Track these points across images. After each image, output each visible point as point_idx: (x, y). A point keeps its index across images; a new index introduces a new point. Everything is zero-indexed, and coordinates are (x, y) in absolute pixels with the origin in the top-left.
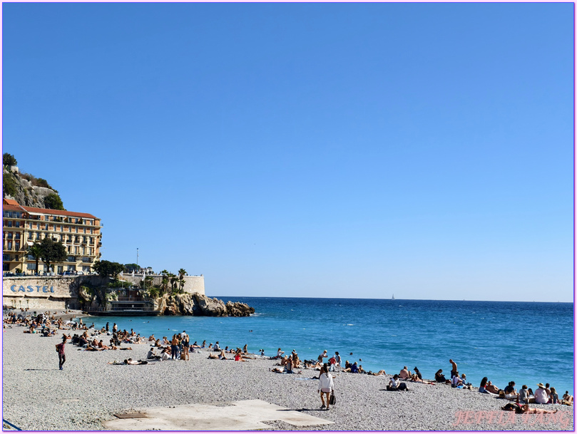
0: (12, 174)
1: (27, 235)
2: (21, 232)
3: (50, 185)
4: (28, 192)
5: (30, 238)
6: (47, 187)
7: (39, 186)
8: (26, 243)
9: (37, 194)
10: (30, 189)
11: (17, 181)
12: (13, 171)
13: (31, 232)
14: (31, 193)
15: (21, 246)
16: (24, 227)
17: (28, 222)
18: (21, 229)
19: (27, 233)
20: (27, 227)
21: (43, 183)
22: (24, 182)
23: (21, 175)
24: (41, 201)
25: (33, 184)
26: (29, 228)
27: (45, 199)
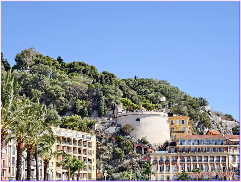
0: (206, 112)
1: (231, 158)
2: (226, 156)
3: (235, 119)
4: (220, 126)
5: (234, 160)
6: (233, 120)
7: (227, 120)
8: (231, 165)
9: (226, 126)
10: (221, 123)
11: (211, 118)
12: (207, 110)
13: (234, 156)
14: (222, 126)
15: (227, 168)
16: (228, 151)
17: (230, 147)
18: (226, 154)
19: (231, 156)
20: (230, 152)
21: (230, 118)
22: (216, 118)
23: (213, 113)
24: (230, 132)
25: (222, 119)
26: (232, 153)
27: (233, 130)
